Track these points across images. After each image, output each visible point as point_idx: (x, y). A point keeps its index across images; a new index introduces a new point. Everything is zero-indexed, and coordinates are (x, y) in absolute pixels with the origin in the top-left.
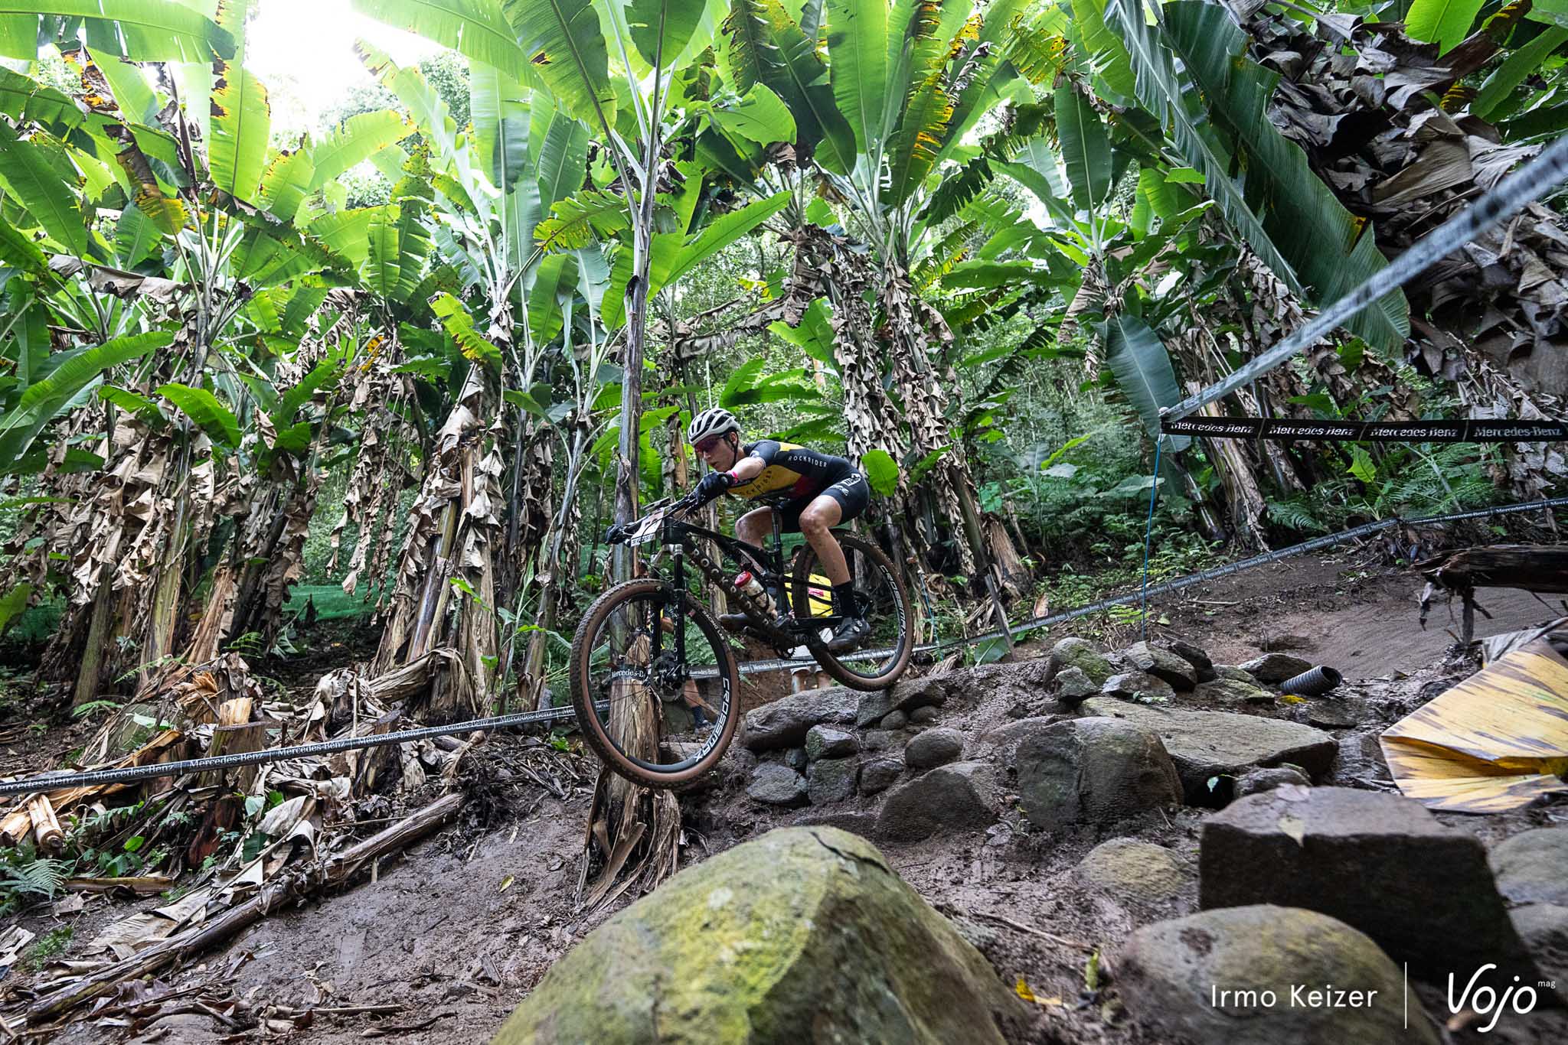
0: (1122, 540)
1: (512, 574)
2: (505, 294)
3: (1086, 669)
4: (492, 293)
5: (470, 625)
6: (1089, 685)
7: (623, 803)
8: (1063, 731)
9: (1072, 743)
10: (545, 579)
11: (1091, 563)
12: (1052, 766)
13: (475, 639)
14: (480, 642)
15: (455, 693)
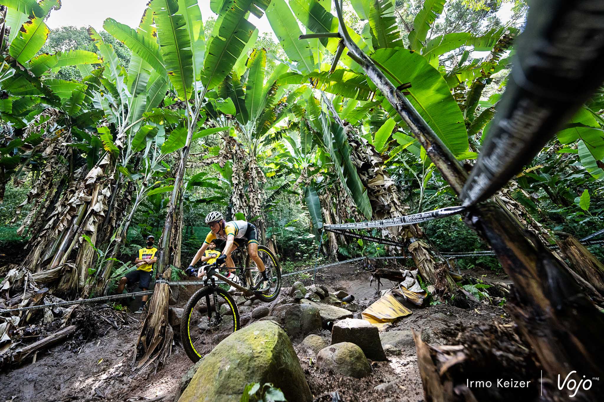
0: (303, 252)
1: (103, 236)
2: (125, 130)
3: (302, 291)
4: (119, 128)
5: (82, 255)
6: (302, 295)
7: (154, 329)
8: (298, 307)
9: (299, 311)
10: (119, 240)
11: (295, 259)
12: (294, 317)
13: (84, 261)
14: (85, 262)
15: (72, 283)
